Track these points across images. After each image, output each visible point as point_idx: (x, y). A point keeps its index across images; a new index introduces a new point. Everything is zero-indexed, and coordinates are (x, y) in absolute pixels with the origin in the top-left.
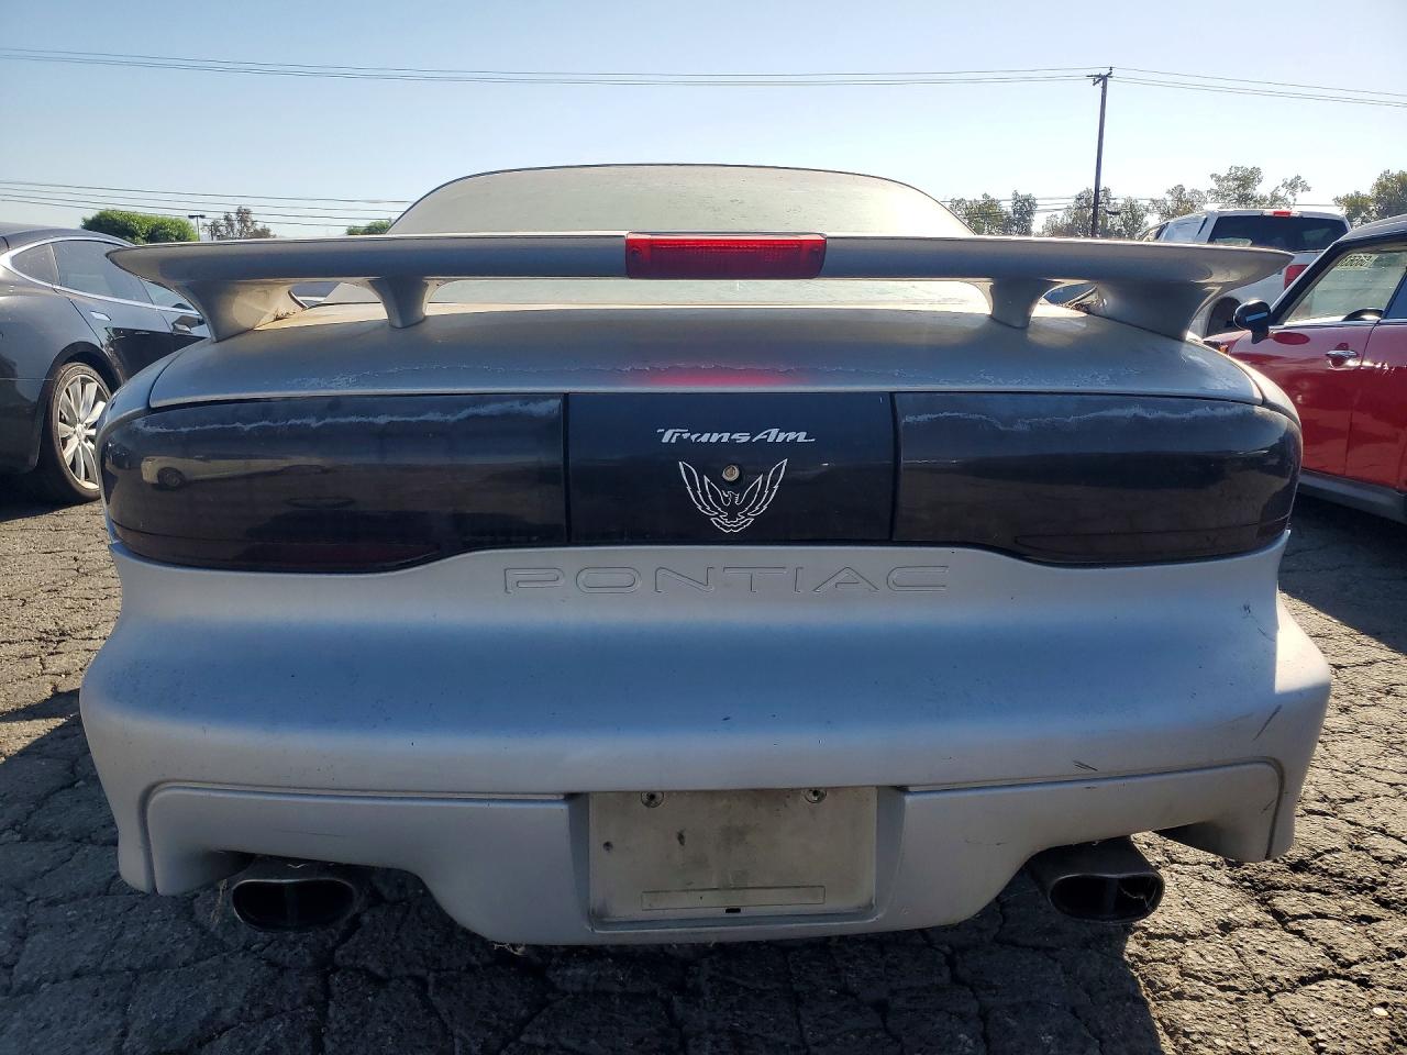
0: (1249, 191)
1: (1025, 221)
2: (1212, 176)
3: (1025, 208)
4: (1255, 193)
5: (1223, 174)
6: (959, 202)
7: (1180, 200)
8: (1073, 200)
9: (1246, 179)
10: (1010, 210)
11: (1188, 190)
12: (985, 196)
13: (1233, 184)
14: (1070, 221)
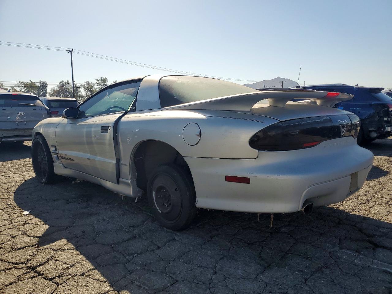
0: (105, 83)
1: (45, 89)
2: (96, 79)
3: (44, 85)
4: (107, 84)
5: (99, 79)
6: (23, 82)
7: (88, 85)
8: (59, 84)
9: (104, 81)
10: (39, 86)
11: (90, 82)
12: (30, 81)
13: (101, 82)
14: (59, 89)
